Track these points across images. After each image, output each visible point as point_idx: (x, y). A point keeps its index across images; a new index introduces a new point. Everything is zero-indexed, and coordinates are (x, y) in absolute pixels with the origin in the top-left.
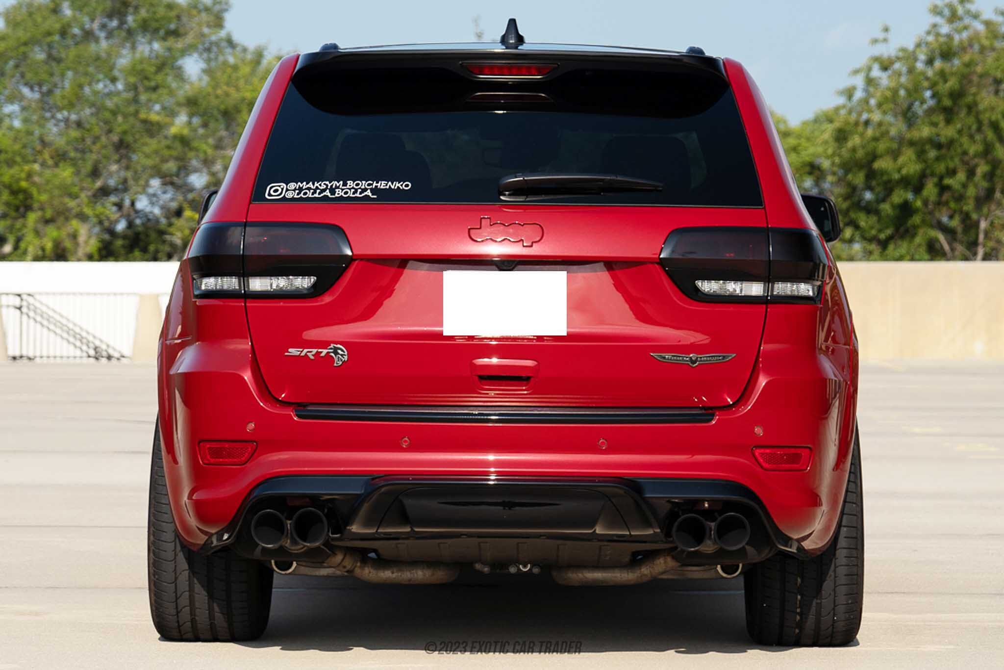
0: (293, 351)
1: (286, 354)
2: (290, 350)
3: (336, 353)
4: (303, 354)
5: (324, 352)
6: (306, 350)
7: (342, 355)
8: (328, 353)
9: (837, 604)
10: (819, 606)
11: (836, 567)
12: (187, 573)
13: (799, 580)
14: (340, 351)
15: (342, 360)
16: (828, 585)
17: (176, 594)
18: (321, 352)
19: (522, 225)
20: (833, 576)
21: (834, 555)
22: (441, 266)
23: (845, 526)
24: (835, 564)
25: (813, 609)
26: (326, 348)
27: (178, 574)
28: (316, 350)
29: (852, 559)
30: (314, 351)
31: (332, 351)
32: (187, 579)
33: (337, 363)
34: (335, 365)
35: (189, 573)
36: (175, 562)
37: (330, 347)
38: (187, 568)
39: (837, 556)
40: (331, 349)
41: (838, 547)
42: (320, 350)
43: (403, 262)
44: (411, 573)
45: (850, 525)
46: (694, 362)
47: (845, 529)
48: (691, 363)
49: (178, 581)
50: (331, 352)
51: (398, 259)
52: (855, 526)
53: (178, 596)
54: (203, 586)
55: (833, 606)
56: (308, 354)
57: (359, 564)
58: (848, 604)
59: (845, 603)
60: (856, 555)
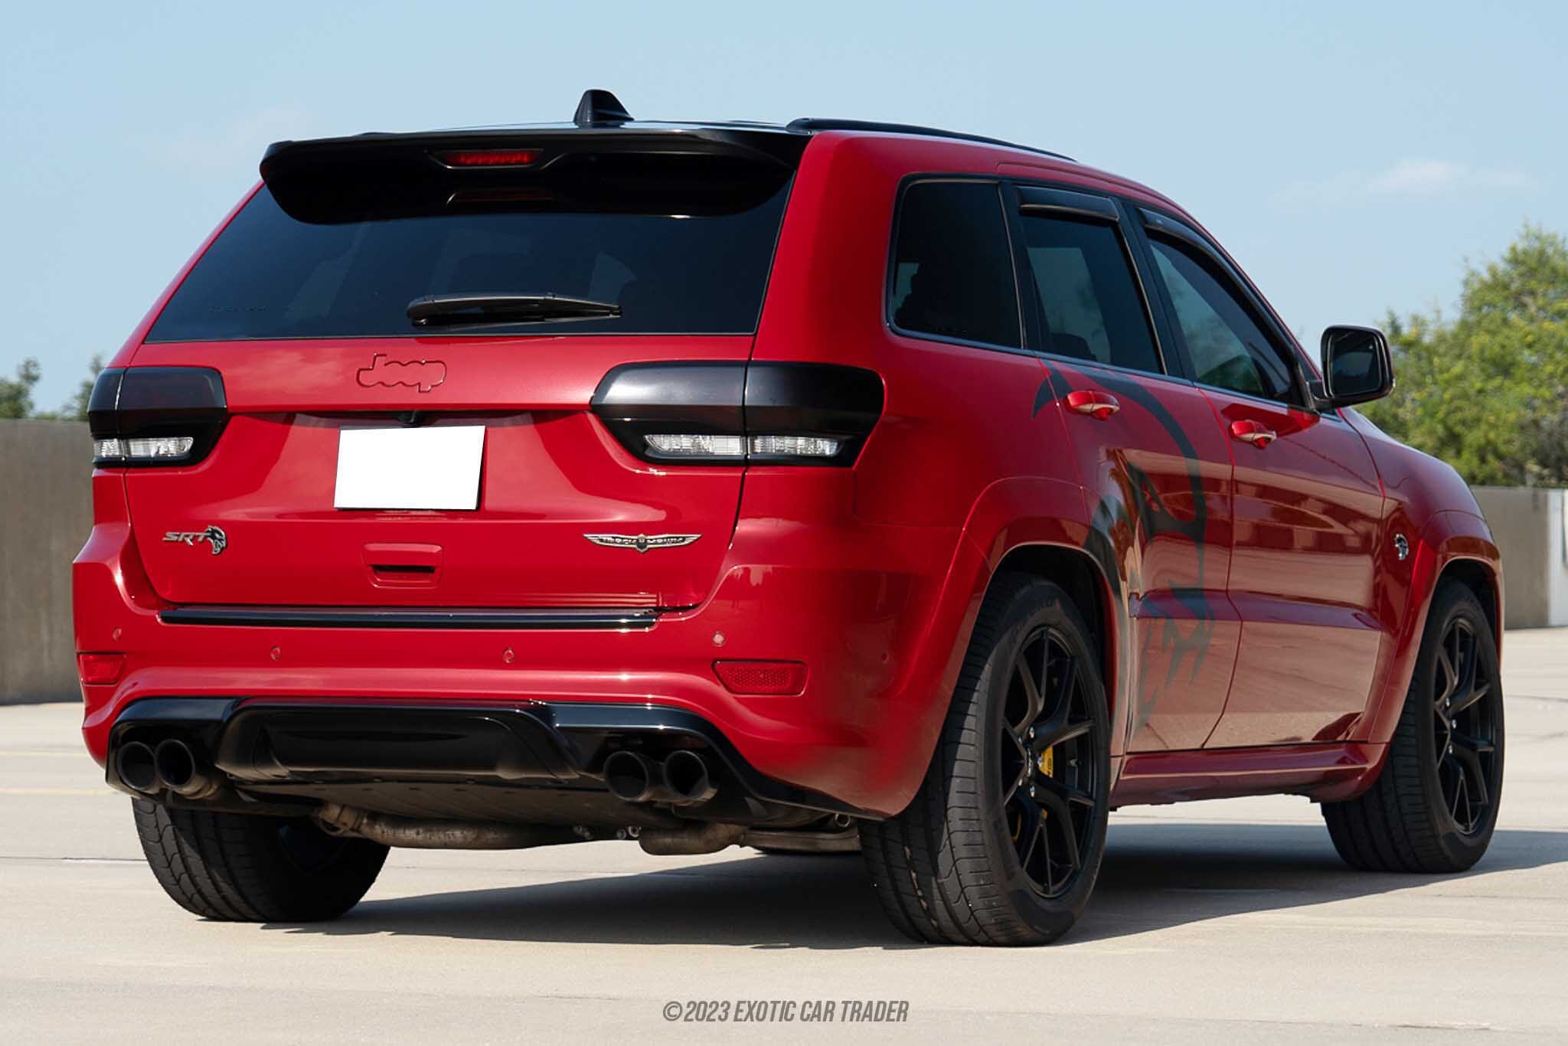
0: (171, 536)
1: (165, 539)
2: (169, 534)
3: (214, 538)
4: (180, 539)
5: (202, 536)
6: (183, 534)
7: (220, 540)
8: (206, 537)
9: (963, 886)
10: (940, 886)
11: (949, 834)
12: (170, 828)
13: (907, 850)
14: (217, 535)
15: (219, 546)
16: (944, 859)
17: (166, 857)
18: (198, 536)
19: (423, 364)
20: (948, 847)
21: (946, 817)
22: (339, 421)
23: (957, 777)
24: (948, 830)
25: (936, 891)
26: (202, 531)
27: (161, 830)
28: (194, 533)
29: (971, 821)
30: (192, 535)
31: (209, 534)
32: (173, 837)
33: (216, 551)
34: (214, 553)
35: (174, 830)
36: (156, 815)
37: (206, 530)
38: (170, 823)
39: (949, 818)
40: (208, 532)
41: (949, 806)
42: (197, 534)
43: (288, 415)
44: (445, 835)
45: (966, 775)
46: (641, 546)
47: (958, 780)
48: (639, 547)
49: (163, 840)
50: (208, 536)
51: (281, 412)
52: (973, 776)
53: (169, 858)
54: (193, 847)
55: (959, 889)
56: (186, 539)
57: (365, 821)
58: (981, 885)
59: (975, 884)
60: (976, 817)
